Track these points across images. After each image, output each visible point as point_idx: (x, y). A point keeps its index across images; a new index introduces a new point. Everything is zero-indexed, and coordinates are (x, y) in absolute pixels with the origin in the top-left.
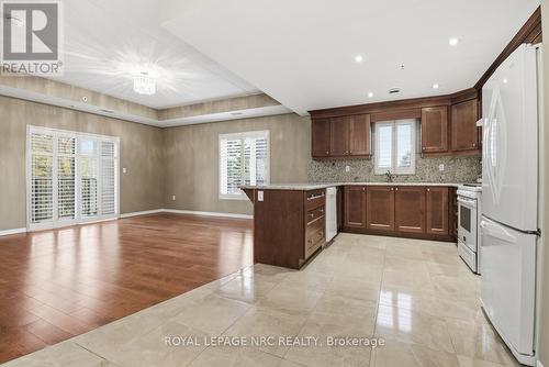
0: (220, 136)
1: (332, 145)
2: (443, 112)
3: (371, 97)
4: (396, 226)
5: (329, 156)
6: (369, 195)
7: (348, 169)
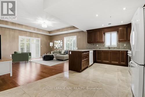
0: (64, 37)
1: (93, 39)
2: (125, 29)
3: (103, 26)
4: (111, 62)
5: (92, 42)
6: (103, 53)
7: (97, 45)
